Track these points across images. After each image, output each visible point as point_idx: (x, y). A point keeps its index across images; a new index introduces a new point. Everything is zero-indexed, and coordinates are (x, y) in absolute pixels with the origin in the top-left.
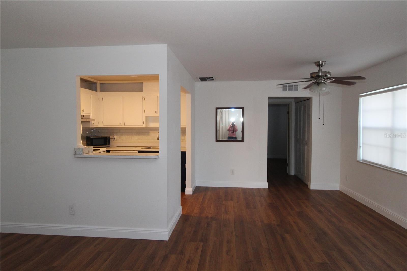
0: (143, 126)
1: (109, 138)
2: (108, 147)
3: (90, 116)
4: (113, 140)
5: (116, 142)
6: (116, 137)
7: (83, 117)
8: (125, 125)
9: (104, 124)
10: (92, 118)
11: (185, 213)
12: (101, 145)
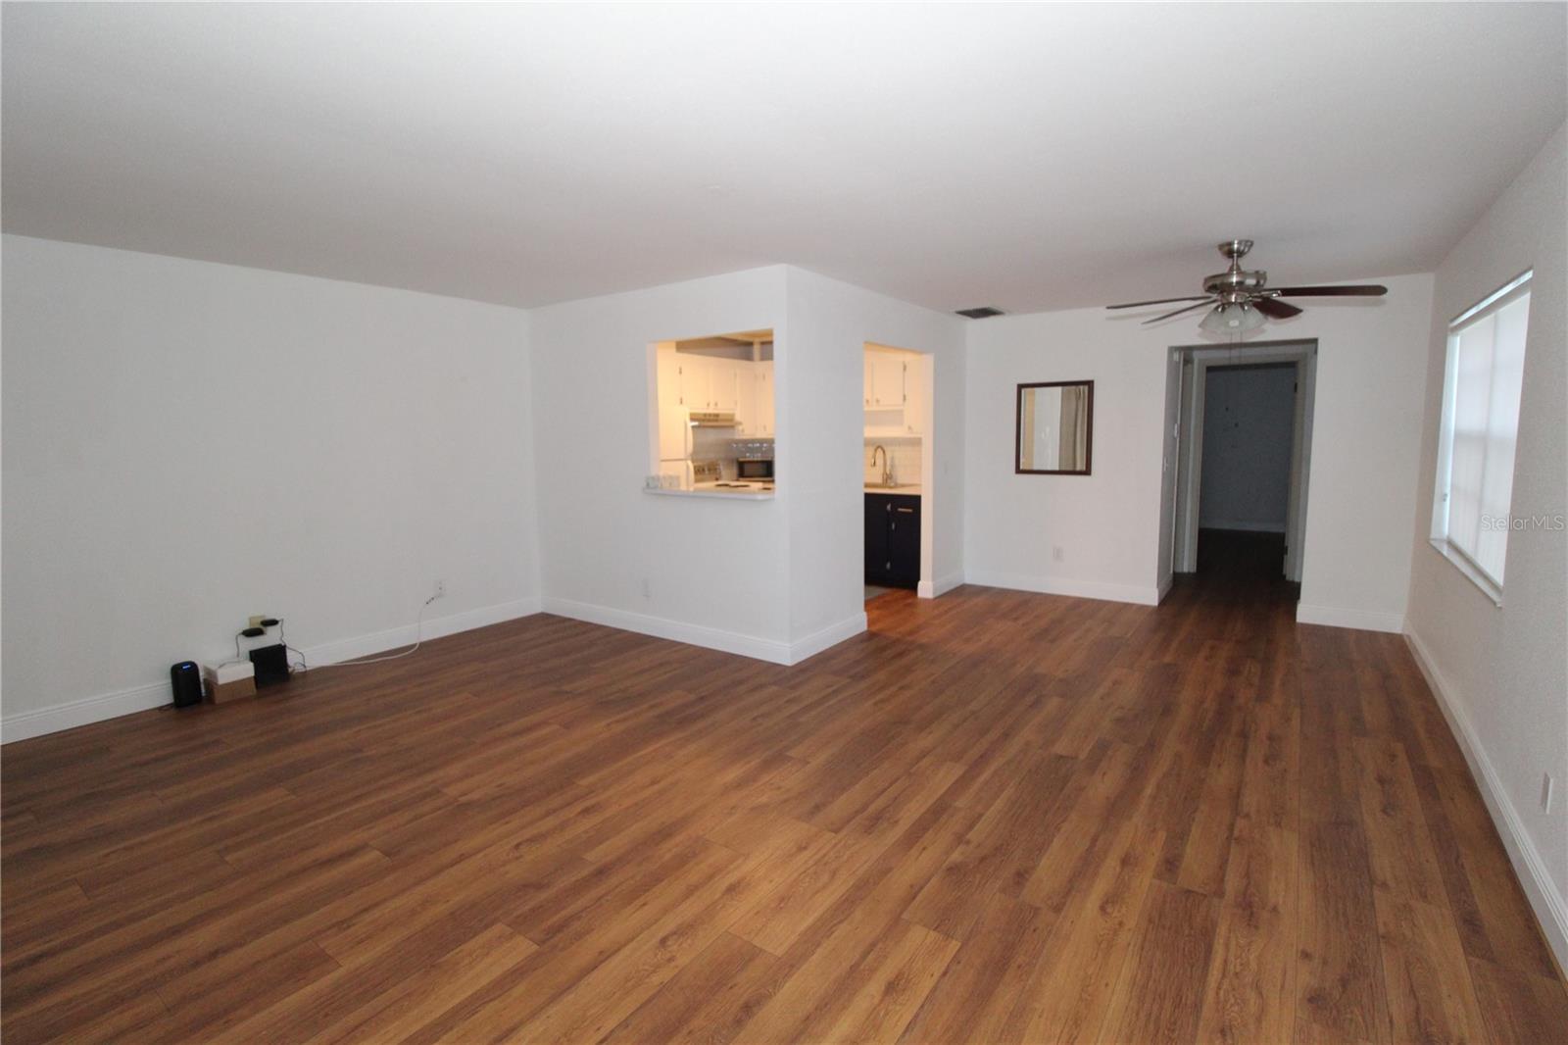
2: (769, 481)
3: (733, 414)
10: (739, 420)
11: (874, 629)
12: (754, 476)
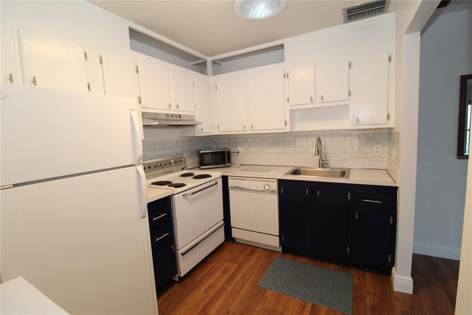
0: (284, 129)
1: (229, 151)
2: (229, 167)
3: (194, 116)
4: (236, 154)
5: (243, 157)
6: (240, 149)
7: (179, 118)
8: (254, 129)
9: (221, 130)
10: (198, 120)
12: (217, 164)
